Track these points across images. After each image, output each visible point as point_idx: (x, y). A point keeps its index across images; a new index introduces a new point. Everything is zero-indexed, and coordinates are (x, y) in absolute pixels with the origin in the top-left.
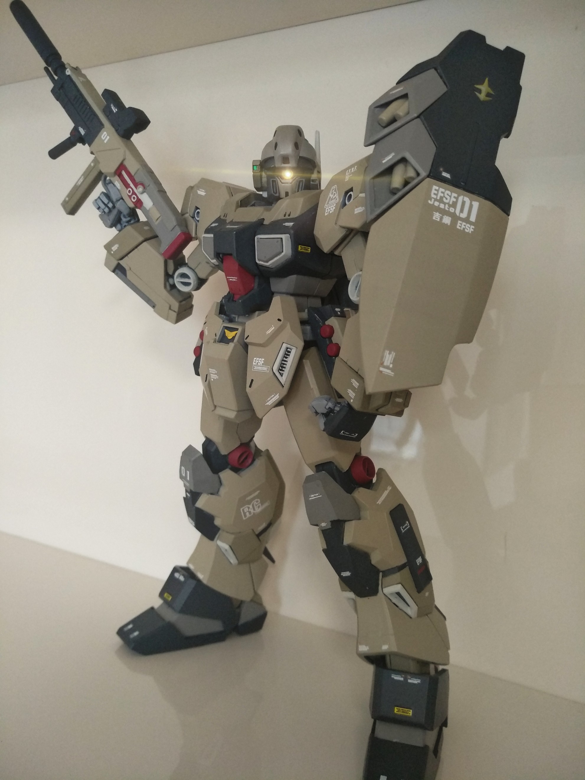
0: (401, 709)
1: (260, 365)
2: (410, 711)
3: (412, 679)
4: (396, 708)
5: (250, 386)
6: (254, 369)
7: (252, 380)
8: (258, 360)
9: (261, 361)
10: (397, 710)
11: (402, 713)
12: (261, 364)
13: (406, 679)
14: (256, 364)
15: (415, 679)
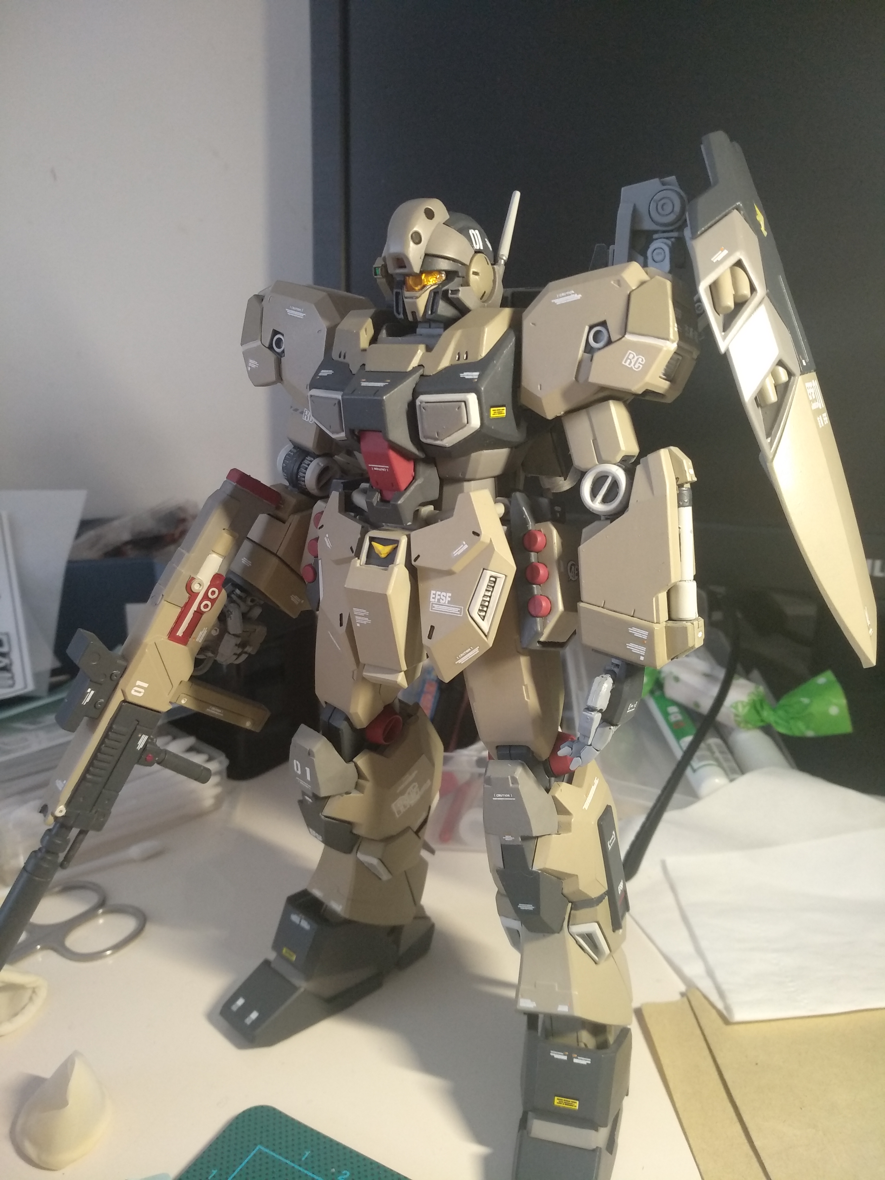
0: (563, 1099)
1: (445, 603)
2: (576, 1103)
3: (579, 1058)
4: (556, 1098)
5: (430, 637)
6: (433, 609)
7: (432, 628)
8: (439, 595)
9: (446, 597)
10: (558, 1101)
11: (564, 1105)
12: (447, 602)
13: (570, 1058)
14: (436, 600)
15: (583, 1058)
